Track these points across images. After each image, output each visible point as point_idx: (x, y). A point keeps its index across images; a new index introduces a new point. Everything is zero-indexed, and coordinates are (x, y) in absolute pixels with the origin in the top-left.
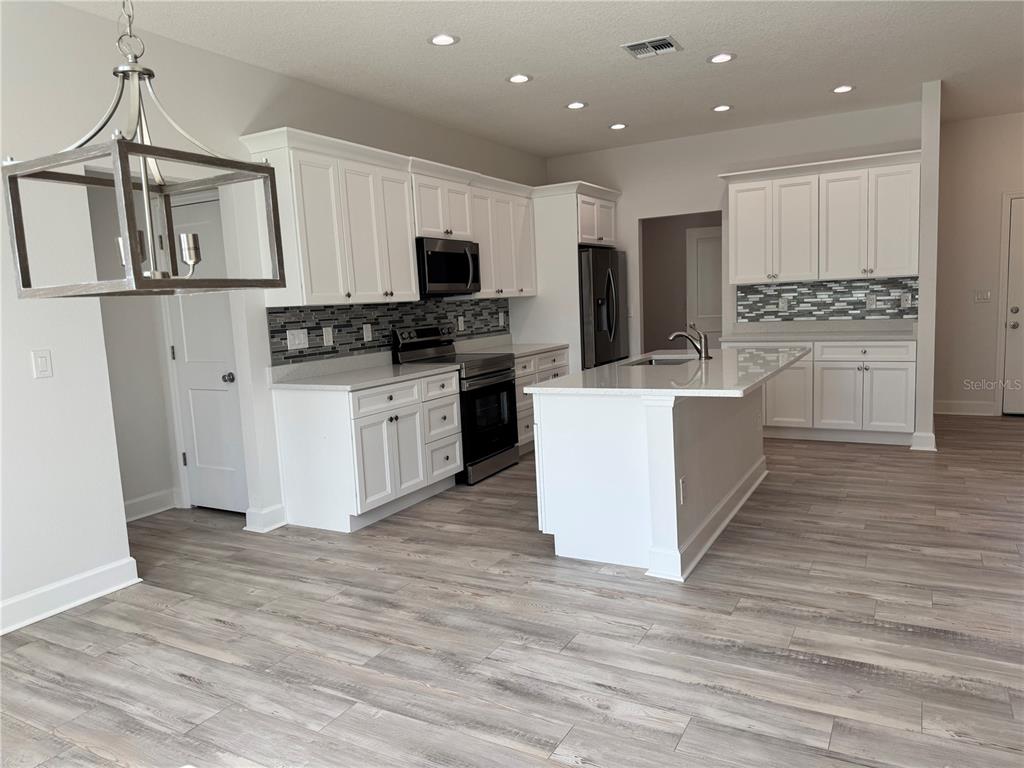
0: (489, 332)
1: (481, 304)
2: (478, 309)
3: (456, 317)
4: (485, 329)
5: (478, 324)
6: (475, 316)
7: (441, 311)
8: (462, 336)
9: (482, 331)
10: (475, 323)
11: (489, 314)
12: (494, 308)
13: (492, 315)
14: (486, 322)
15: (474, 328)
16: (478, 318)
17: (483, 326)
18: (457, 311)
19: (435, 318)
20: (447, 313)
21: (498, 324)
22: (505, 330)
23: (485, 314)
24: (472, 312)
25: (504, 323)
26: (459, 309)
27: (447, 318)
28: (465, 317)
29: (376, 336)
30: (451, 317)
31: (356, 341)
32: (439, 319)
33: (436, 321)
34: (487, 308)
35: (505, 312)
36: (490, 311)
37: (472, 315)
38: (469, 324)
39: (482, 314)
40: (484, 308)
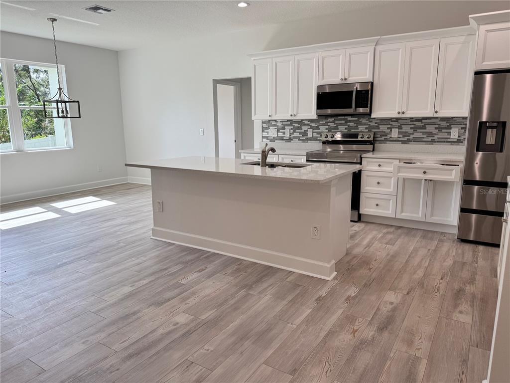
0: (433, 141)
1: (423, 121)
2: (419, 124)
3: (391, 129)
4: (429, 139)
5: (418, 135)
6: (415, 129)
7: (372, 124)
8: (395, 141)
9: (424, 140)
10: (413, 134)
11: (436, 128)
12: (444, 124)
13: (440, 129)
14: (430, 134)
15: (411, 137)
16: (418, 130)
17: (425, 136)
18: (391, 125)
19: (366, 128)
20: (380, 126)
21: (448, 137)
22: (459, 141)
23: (431, 129)
24: (413, 126)
25: (459, 137)
26: (394, 124)
27: (379, 129)
28: (402, 129)
29: (315, 135)
30: (383, 128)
31: (303, 136)
32: (370, 129)
33: (367, 130)
34: (434, 124)
35: (462, 128)
36: (437, 126)
37: (411, 128)
38: (405, 134)
39: (425, 129)
40: (429, 124)
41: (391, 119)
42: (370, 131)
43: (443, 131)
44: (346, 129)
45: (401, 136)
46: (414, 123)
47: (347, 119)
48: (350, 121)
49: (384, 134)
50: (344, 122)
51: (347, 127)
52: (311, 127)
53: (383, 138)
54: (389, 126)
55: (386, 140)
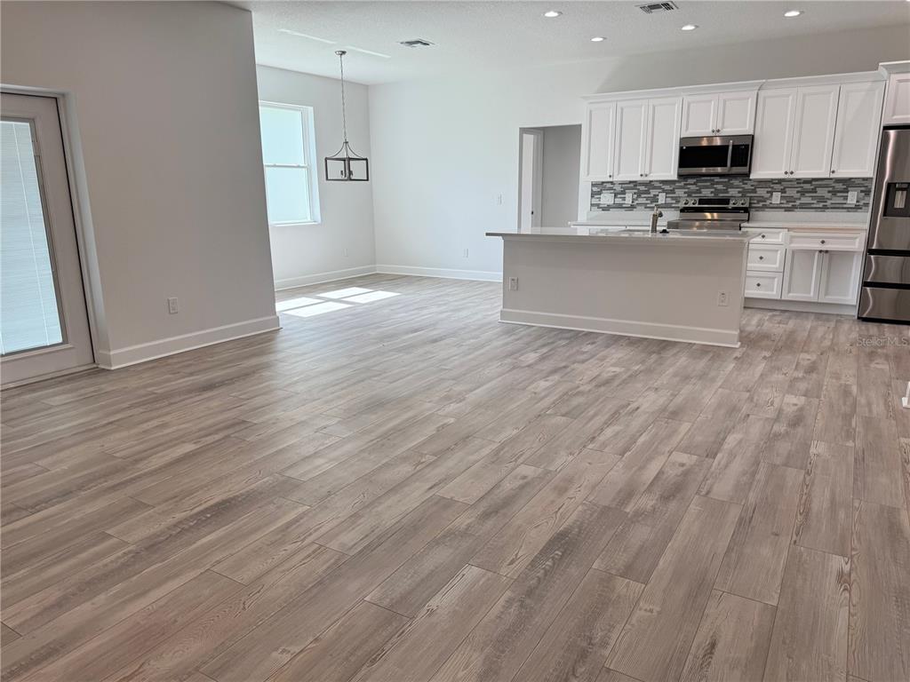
0: (825, 208)
1: (814, 183)
2: (807, 186)
3: (771, 193)
4: (821, 205)
5: (804, 200)
6: (803, 193)
7: (746, 187)
8: (776, 208)
9: (813, 206)
10: (800, 199)
11: (829, 192)
12: (840, 186)
13: (834, 193)
14: (822, 199)
15: (798, 202)
16: (807, 195)
17: (815, 202)
18: (772, 188)
19: (739, 192)
20: (758, 190)
21: (845, 202)
22: (857, 208)
23: (822, 192)
24: (799, 189)
25: (857, 202)
26: (776, 186)
27: (756, 192)
28: (785, 192)
29: (669, 200)
30: (762, 192)
31: (652, 202)
32: (744, 193)
33: (740, 195)
34: (827, 186)
35: (862, 191)
36: (831, 189)
37: (798, 192)
38: (790, 199)
39: (816, 192)
40: (820, 186)
41: (772, 181)
42: (744, 196)
43: (839, 194)
44: (712, 192)
45: (785, 202)
46: (802, 185)
47: (713, 180)
48: (718, 183)
49: (763, 199)
50: (708, 184)
51: (713, 190)
52: (664, 191)
53: (761, 205)
54: (770, 190)
55: (765, 207)
